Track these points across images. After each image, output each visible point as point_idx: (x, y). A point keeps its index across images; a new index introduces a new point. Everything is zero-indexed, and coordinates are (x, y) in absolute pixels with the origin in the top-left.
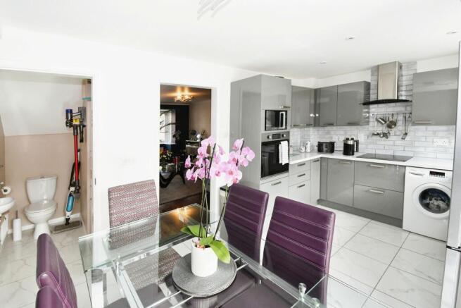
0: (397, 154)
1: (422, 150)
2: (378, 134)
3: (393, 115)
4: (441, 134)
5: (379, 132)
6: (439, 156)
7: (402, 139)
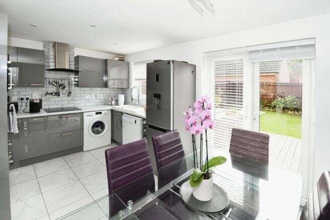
0: (64, 106)
1: (79, 102)
2: (51, 94)
3: (61, 79)
4: (87, 92)
5: (52, 92)
6: (87, 104)
7: (68, 96)
